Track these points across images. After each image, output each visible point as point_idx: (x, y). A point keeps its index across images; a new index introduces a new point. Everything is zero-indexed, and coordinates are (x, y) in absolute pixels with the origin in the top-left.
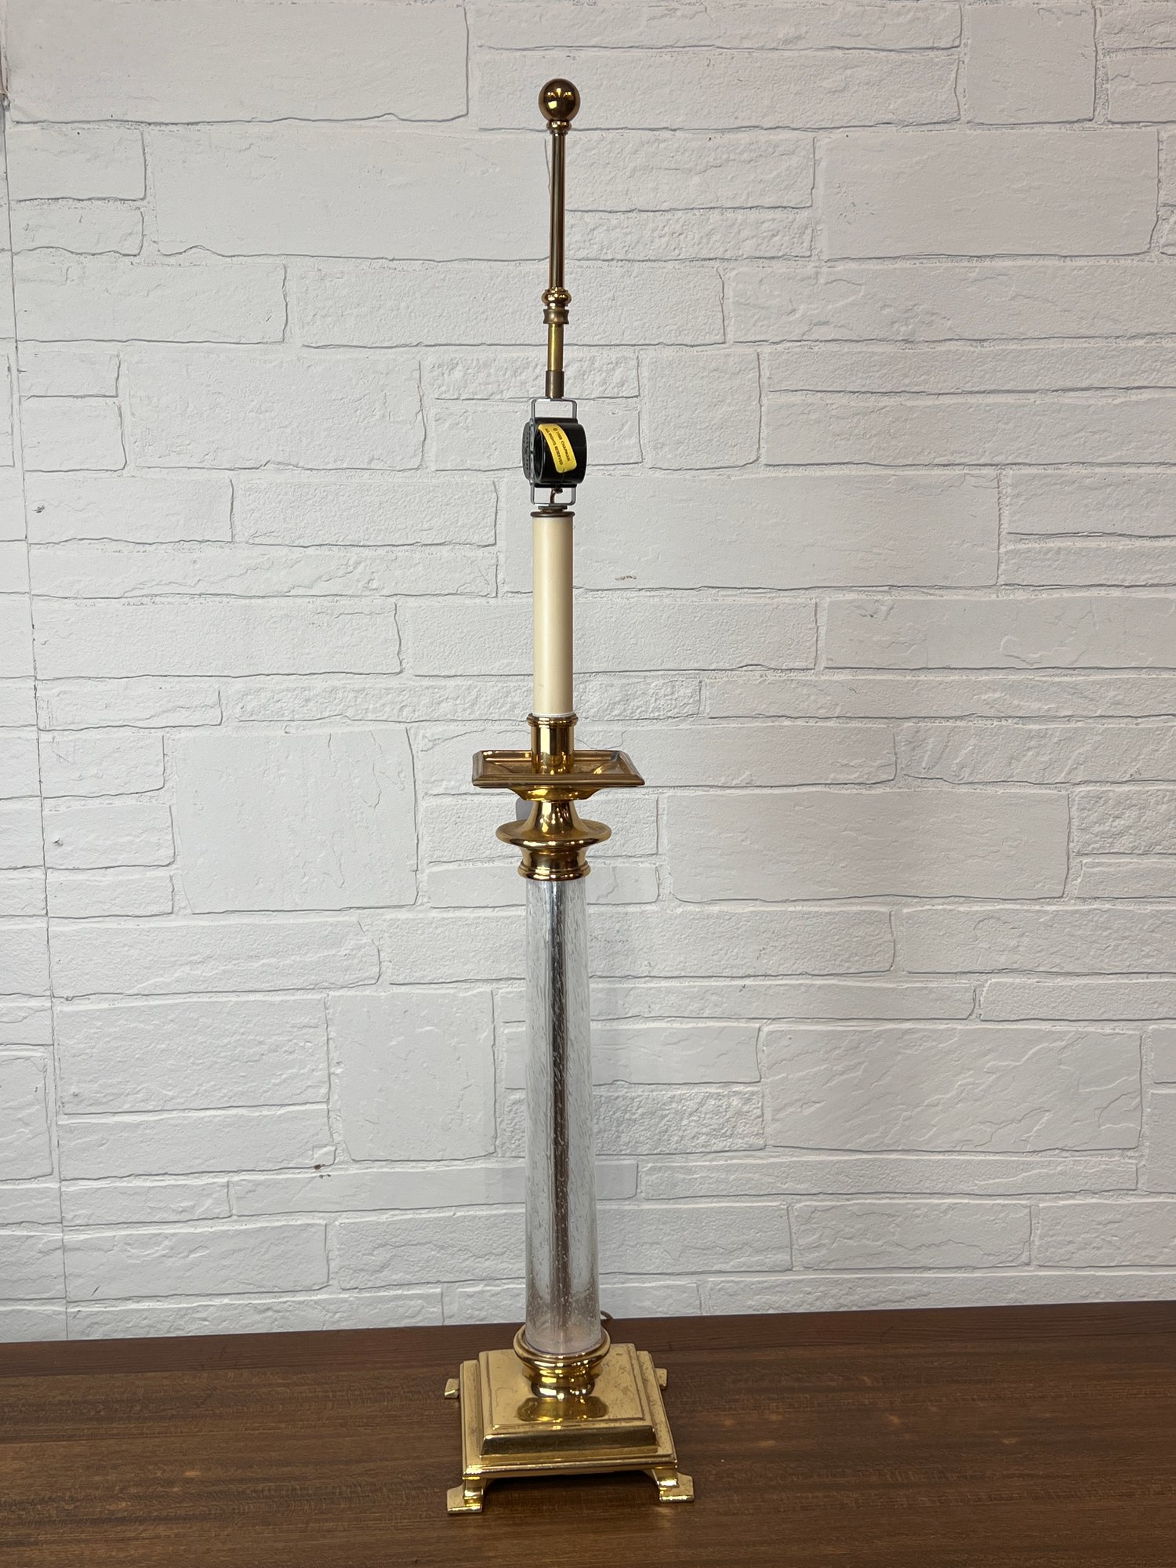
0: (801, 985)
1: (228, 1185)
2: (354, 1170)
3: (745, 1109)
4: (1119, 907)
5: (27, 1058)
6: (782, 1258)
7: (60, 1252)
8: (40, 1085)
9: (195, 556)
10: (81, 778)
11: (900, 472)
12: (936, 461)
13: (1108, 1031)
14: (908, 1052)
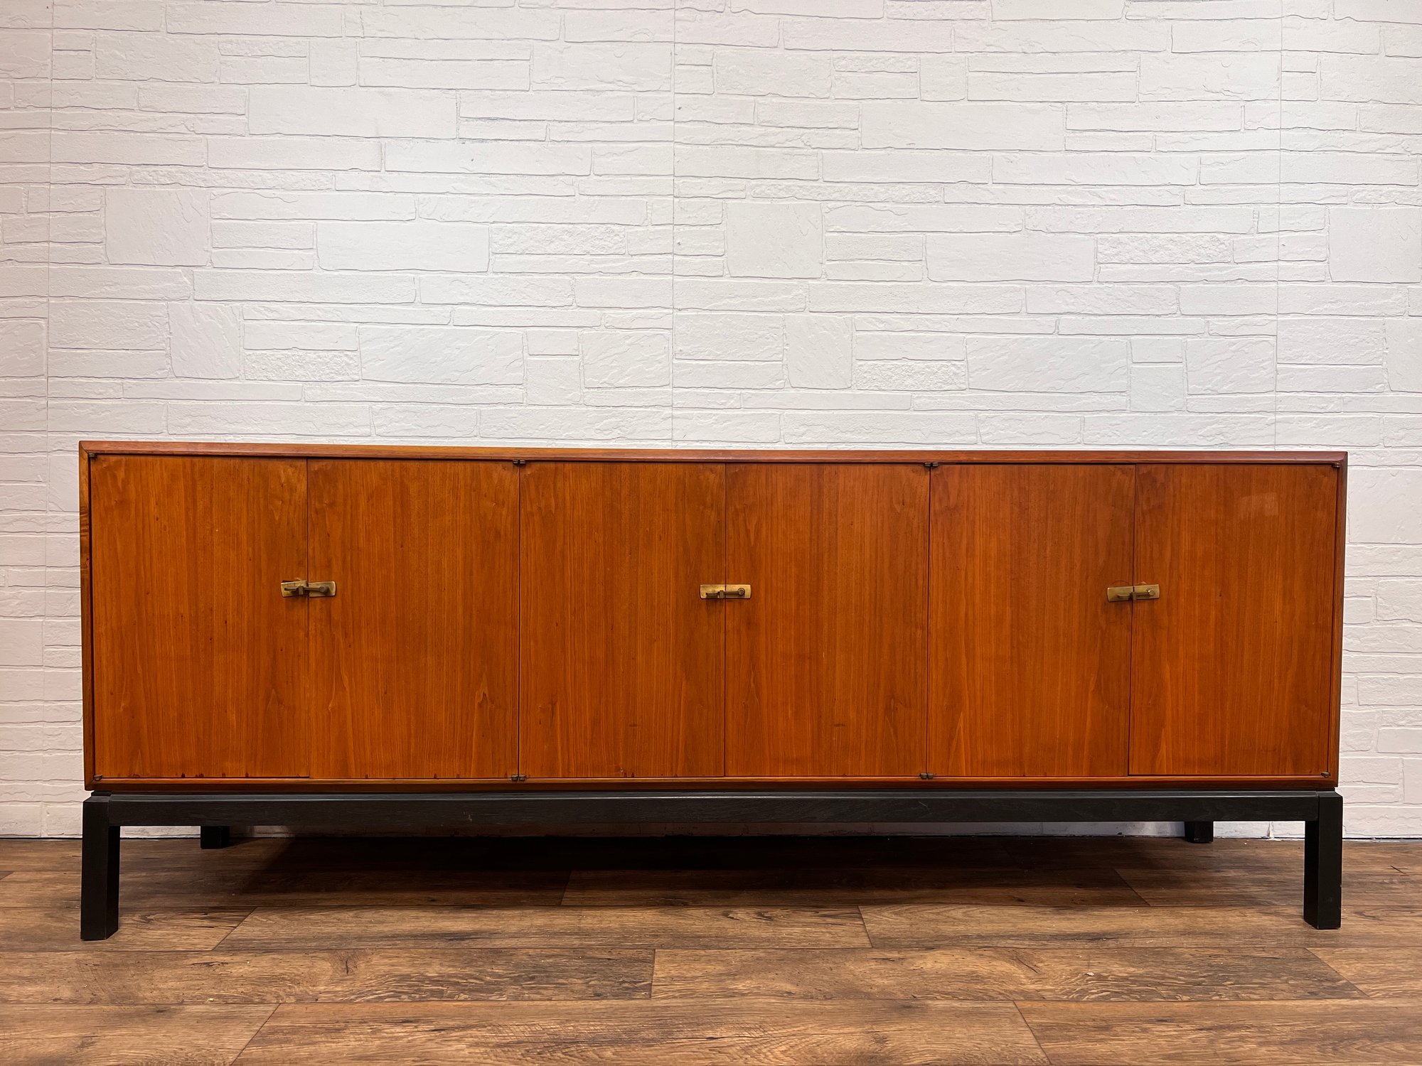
0: (984, 318)
1: (740, 394)
2: (793, 391)
3: (958, 372)
4: (1116, 286)
5: (662, 334)
6: (974, 438)
7: (670, 419)
8: (667, 346)
9: (738, 129)
10: (689, 217)
11: (1023, 104)
13: (1112, 340)
14: (1028, 348)
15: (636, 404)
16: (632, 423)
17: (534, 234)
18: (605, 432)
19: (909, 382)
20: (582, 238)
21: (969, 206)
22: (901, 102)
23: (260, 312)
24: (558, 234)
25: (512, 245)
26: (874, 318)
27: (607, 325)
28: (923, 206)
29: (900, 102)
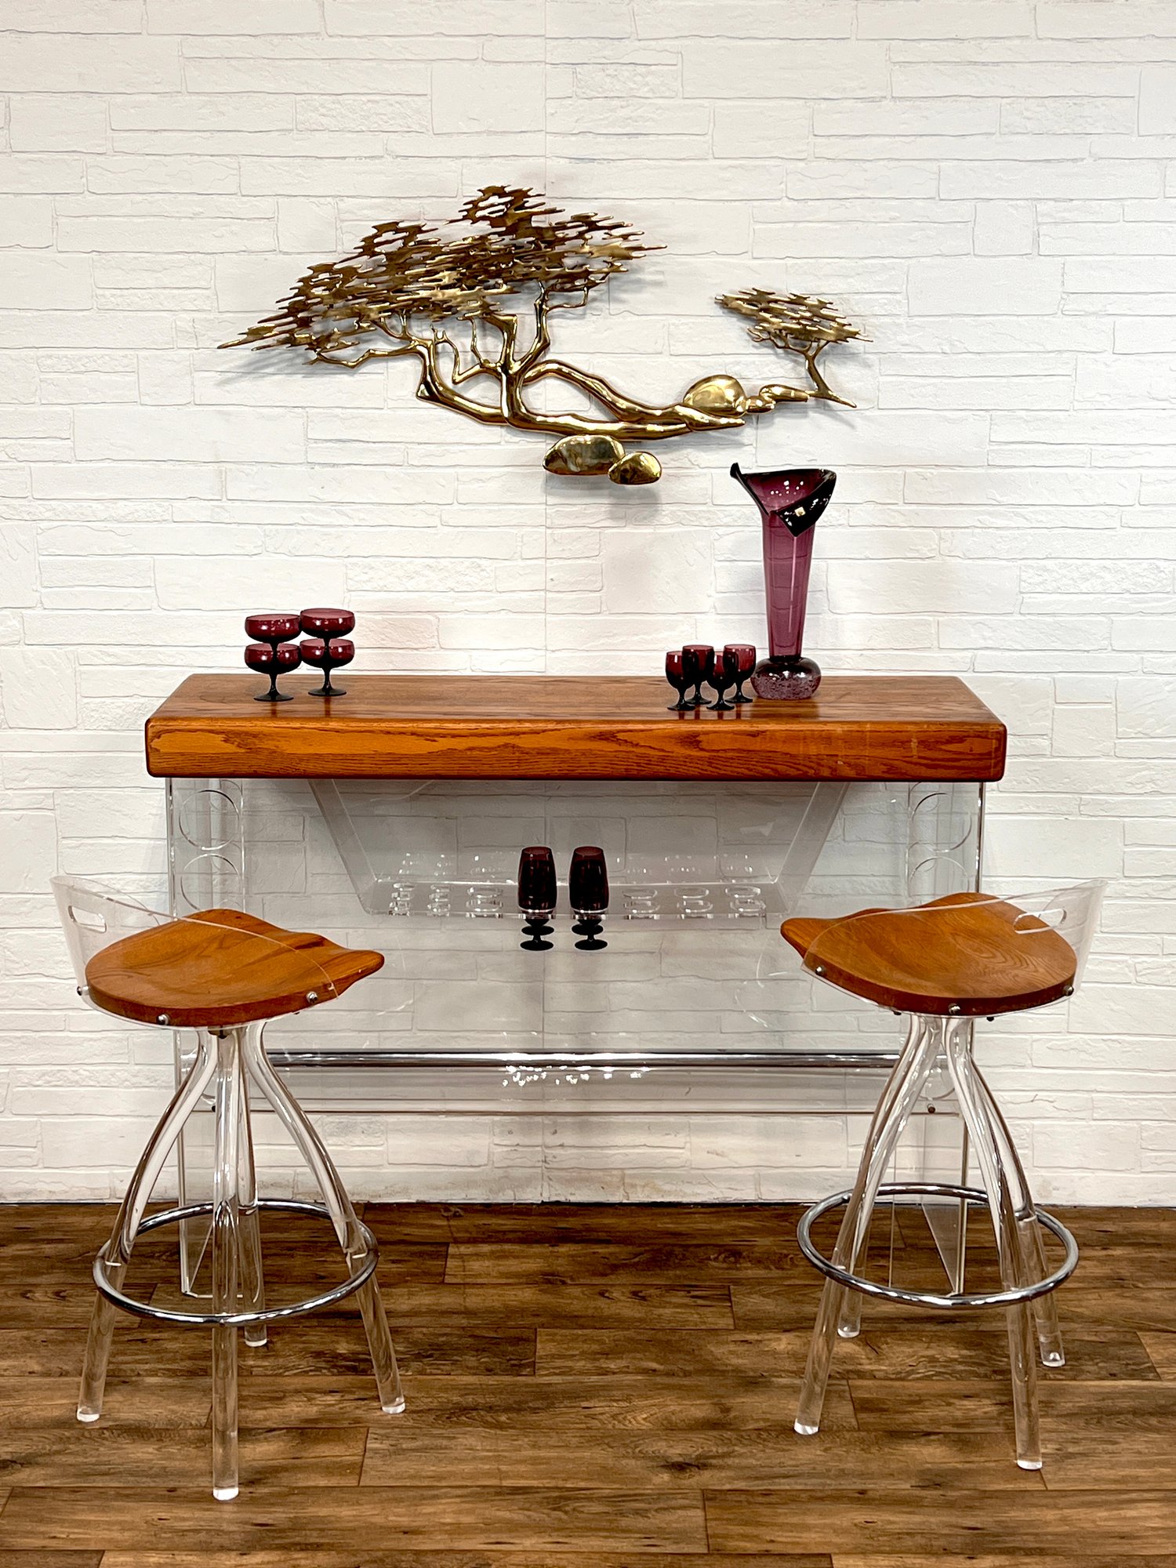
17: (393, 570)
21: (877, 529)
23: (95, 656)
24: (419, 570)
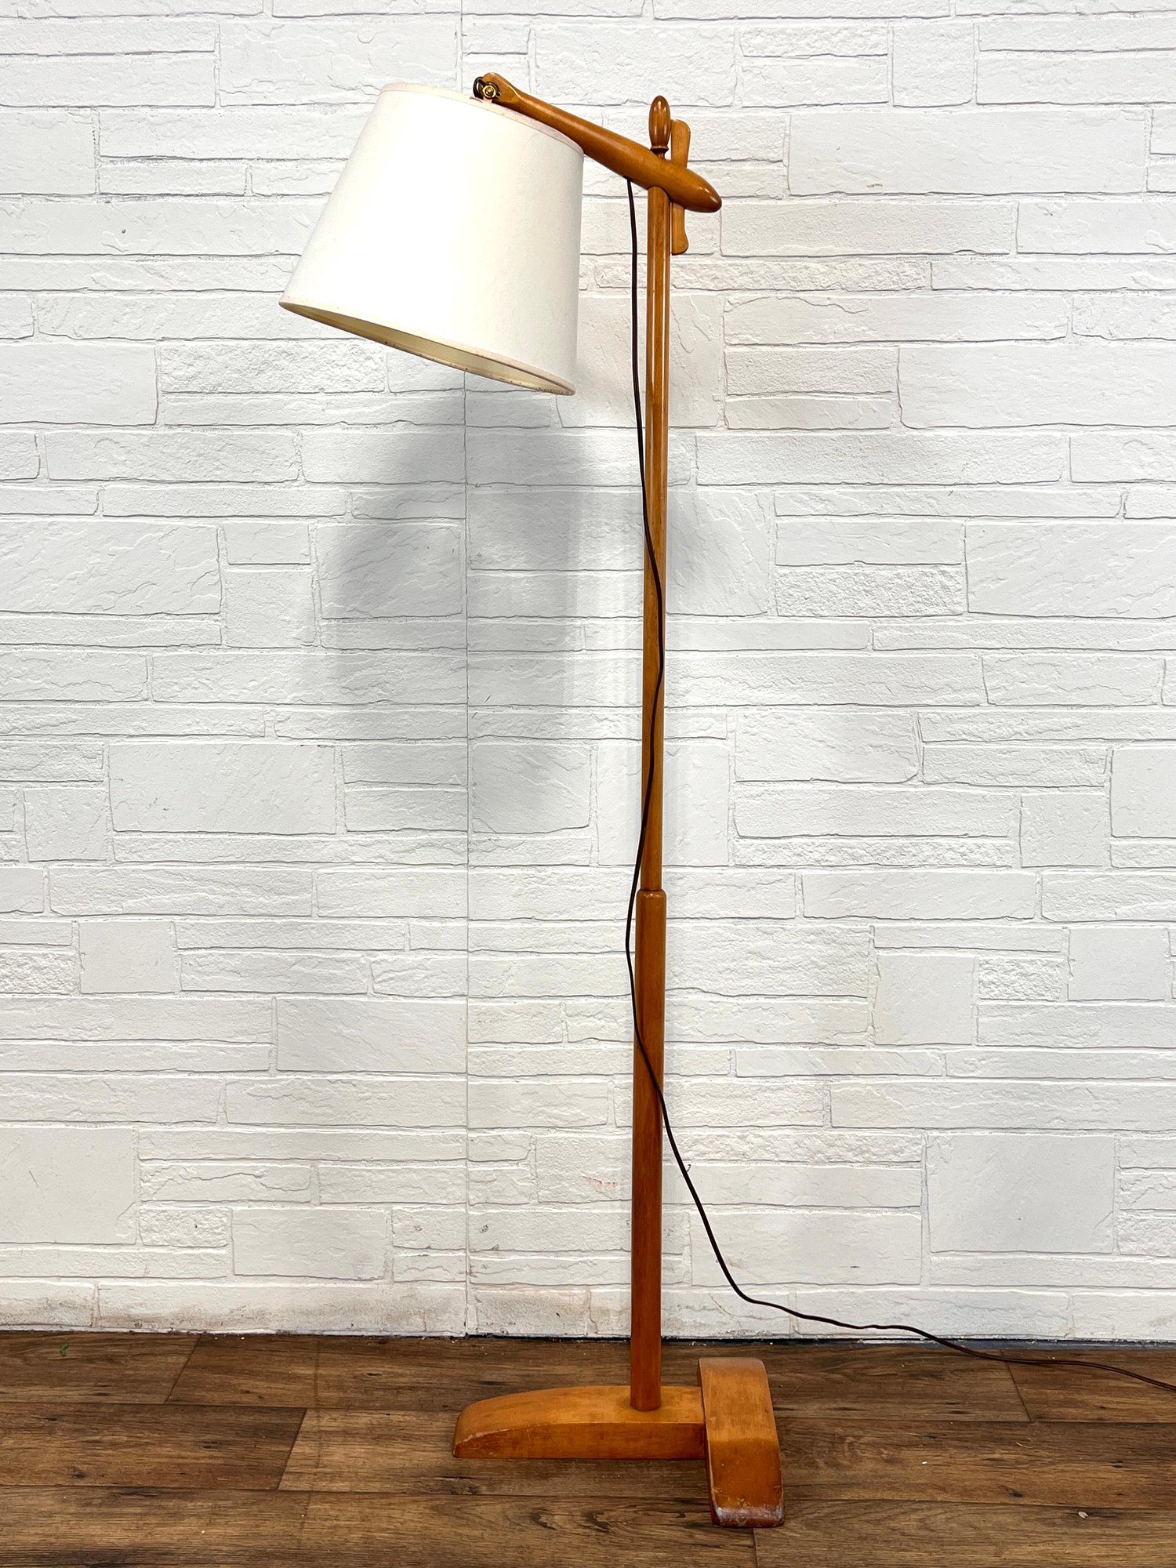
0: (995, 491)
3: (950, 584)
5: (447, 527)
6: (973, 696)
7: (465, 670)
8: (456, 548)
11: (1073, 109)
12: (1100, 101)
14: (1072, 542)
15: (407, 645)
16: (400, 678)
17: (231, 359)
18: (356, 692)
19: (865, 602)
20: (312, 366)
21: (975, 293)
22: (859, 111)
24: (271, 359)
25: (194, 377)
26: (806, 494)
27: (356, 512)
28: (895, 296)
29: (856, 110)
